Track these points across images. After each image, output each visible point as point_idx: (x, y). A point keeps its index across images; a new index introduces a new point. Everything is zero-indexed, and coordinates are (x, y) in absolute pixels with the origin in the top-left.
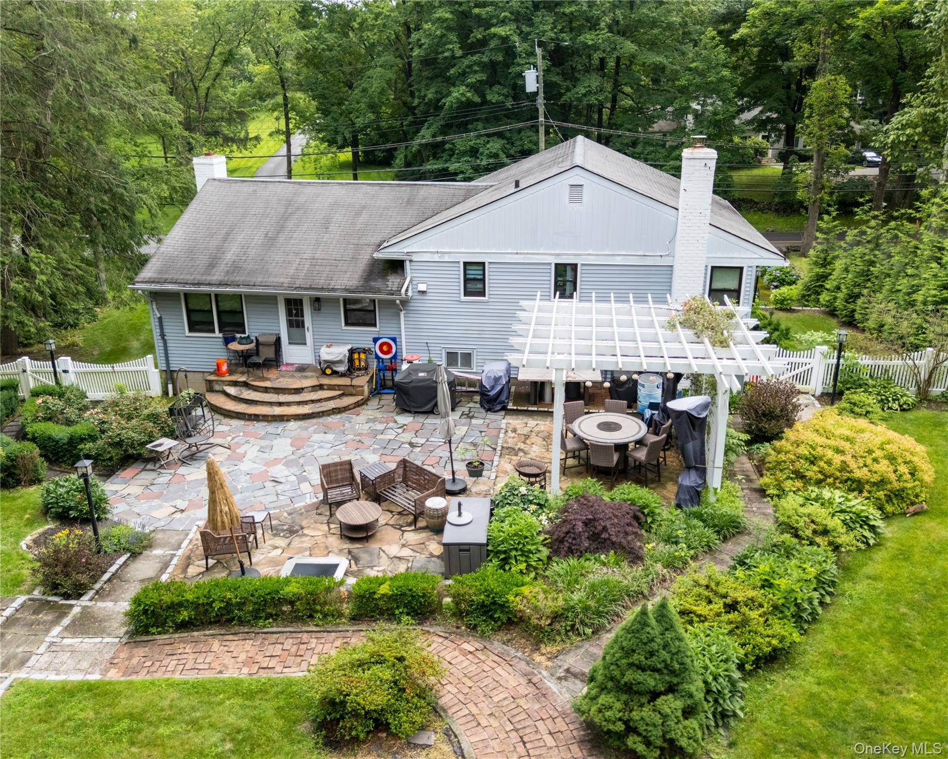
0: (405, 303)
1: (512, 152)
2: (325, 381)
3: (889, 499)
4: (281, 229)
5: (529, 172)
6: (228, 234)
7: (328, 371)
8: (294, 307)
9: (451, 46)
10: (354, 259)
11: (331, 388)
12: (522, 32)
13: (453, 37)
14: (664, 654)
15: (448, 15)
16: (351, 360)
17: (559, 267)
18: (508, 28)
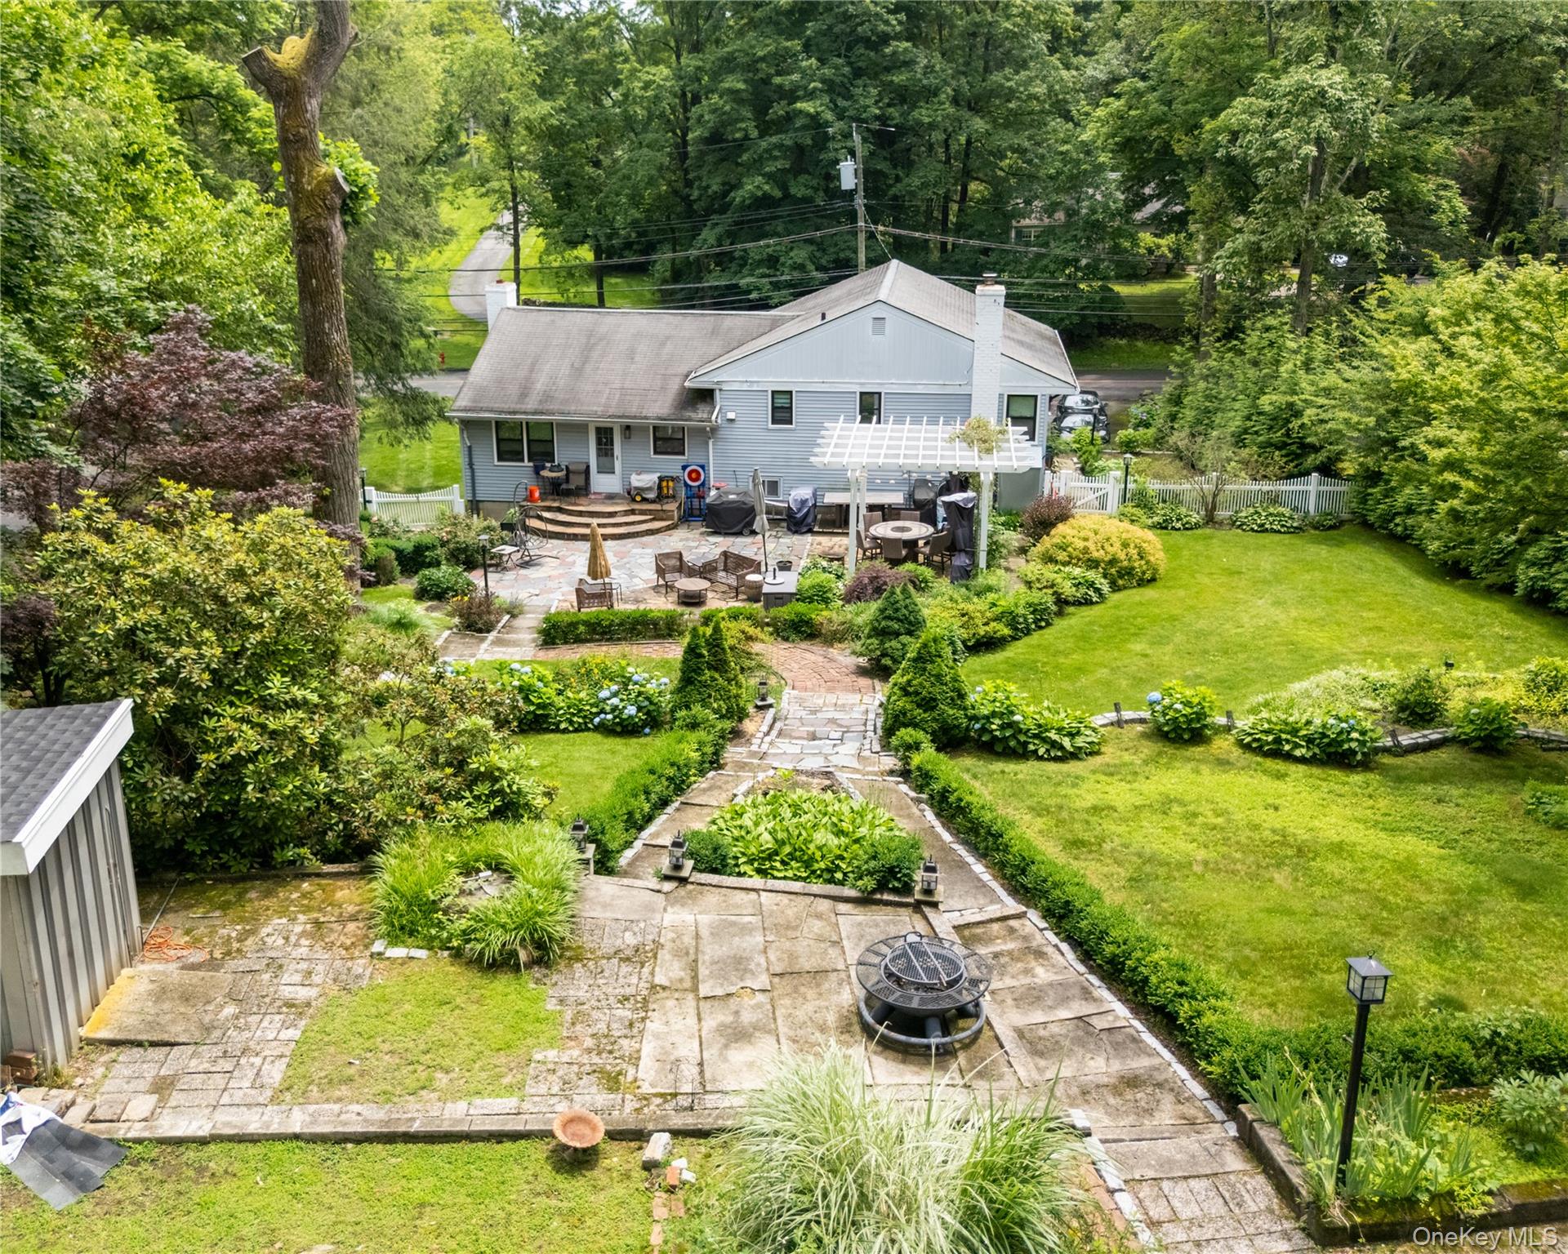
0: (714, 430)
1: (823, 262)
2: (637, 507)
3: (1121, 577)
4: (586, 360)
5: (837, 302)
6: (533, 365)
7: (638, 498)
8: (604, 436)
9: (744, 125)
10: (663, 389)
11: (642, 512)
12: (836, 105)
13: (746, 113)
14: (904, 611)
15: (741, 86)
16: (660, 487)
17: (866, 398)
18: (818, 102)
